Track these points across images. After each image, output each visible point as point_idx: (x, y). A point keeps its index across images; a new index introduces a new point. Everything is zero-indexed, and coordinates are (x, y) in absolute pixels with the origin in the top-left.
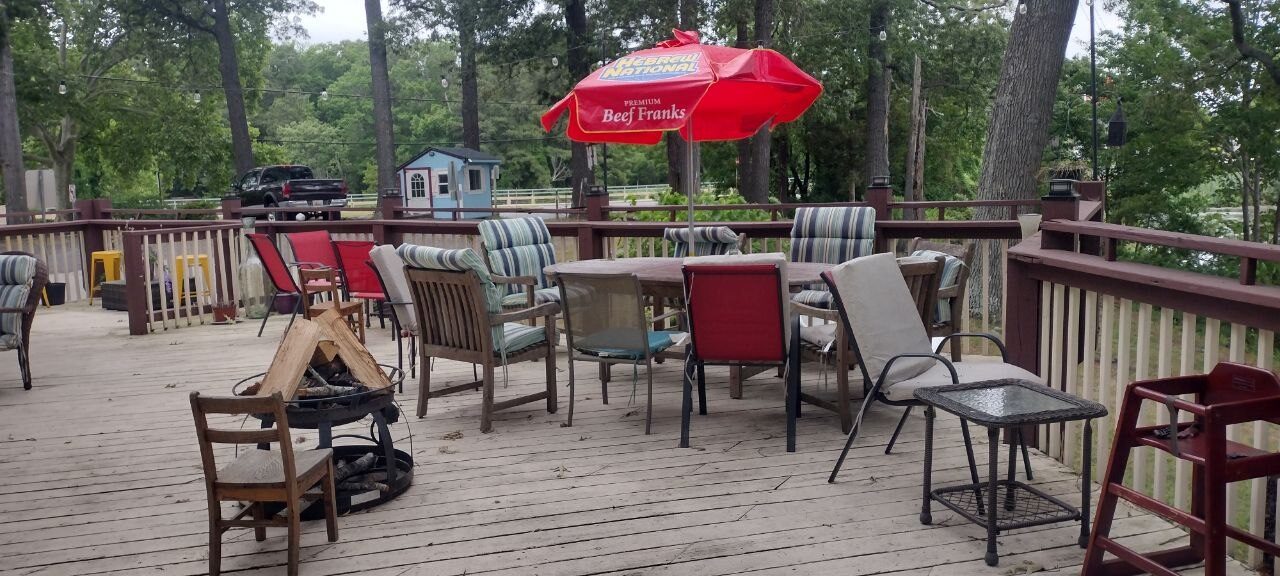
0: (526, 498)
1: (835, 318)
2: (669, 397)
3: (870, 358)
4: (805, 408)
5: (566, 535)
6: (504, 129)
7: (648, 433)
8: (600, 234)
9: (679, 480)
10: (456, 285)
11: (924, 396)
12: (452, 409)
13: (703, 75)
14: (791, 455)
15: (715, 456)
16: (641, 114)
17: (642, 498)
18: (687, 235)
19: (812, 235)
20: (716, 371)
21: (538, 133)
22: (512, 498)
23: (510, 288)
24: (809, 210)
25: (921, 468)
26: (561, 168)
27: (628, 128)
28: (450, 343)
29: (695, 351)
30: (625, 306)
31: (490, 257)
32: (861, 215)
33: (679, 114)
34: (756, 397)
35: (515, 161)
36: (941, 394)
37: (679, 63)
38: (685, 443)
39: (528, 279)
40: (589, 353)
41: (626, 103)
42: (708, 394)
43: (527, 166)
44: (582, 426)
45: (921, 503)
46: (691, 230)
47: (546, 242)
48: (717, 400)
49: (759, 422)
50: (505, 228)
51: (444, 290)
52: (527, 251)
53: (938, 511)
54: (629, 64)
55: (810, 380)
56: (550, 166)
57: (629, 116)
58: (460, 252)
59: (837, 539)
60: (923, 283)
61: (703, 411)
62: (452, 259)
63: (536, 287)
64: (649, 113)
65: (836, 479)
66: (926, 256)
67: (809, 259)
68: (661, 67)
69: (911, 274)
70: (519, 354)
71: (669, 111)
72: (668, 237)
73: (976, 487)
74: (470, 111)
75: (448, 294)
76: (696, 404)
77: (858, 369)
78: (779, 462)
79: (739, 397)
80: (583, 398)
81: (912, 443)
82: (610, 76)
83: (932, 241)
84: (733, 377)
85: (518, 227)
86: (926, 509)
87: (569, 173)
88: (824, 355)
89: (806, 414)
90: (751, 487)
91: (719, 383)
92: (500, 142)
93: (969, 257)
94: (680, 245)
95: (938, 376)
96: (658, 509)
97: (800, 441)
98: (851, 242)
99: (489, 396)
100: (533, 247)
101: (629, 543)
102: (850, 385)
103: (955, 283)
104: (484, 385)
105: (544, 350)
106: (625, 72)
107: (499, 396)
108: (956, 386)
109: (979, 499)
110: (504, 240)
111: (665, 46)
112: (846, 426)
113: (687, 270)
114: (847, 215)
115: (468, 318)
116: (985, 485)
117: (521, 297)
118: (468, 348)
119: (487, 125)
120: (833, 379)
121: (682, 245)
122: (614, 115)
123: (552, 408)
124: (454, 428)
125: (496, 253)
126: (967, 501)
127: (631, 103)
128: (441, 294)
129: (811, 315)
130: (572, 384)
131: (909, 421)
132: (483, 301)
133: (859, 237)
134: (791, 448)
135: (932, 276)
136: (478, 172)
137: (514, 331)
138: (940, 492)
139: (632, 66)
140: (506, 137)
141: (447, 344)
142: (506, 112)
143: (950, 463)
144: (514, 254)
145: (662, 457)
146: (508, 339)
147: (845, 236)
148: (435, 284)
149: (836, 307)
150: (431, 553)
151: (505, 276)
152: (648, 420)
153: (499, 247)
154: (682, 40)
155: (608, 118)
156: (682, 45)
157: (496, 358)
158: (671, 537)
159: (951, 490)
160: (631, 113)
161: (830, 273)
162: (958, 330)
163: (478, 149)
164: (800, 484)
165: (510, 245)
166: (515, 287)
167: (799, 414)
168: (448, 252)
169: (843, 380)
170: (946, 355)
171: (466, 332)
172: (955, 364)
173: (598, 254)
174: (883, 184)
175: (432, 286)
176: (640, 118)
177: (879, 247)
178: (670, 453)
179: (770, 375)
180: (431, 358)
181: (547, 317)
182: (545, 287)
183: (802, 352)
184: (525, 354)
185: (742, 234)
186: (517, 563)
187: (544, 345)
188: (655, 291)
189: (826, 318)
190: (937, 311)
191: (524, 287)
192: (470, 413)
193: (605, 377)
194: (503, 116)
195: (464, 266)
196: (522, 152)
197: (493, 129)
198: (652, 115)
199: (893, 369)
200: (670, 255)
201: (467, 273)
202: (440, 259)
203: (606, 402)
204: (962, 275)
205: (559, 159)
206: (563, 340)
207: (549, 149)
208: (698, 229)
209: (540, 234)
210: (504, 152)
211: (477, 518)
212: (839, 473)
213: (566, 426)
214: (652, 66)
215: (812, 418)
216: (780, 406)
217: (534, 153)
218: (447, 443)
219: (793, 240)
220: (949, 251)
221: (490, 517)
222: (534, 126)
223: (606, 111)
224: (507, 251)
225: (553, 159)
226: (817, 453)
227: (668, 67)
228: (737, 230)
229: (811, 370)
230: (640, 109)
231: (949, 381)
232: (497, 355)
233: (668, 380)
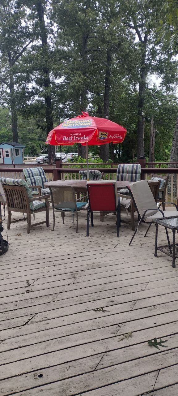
0: (42, 253)
1: (130, 198)
2: (83, 222)
3: (140, 210)
4: (122, 224)
5: (55, 263)
6: (25, 135)
7: (77, 232)
8: (60, 172)
9: (87, 246)
10: (19, 190)
11: (155, 221)
12: (18, 226)
13: (94, 126)
14: (118, 238)
15: (97, 239)
17: (76, 252)
18: (86, 173)
19: (123, 172)
20: (96, 213)
21: (36, 137)
22: (38, 253)
23: (33, 189)
24: (122, 165)
25: (154, 240)
26: (44, 148)
27: (70, 142)
28: (17, 207)
29: (90, 209)
30: (68, 195)
31: (27, 180)
32: (137, 167)
33: (86, 138)
34: (108, 221)
35: (29, 145)
36: (160, 220)
37: (86, 123)
38: (88, 235)
39: (38, 187)
40: (59, 209)
41: (70, 135)
42: (94, 220)
43: (33, 147)
44: (57, 231)
45: (155, 250)
46: (88, 171)
47: (44, 175)
48: (96, 222)
49: (109, 229)
50: (31, 171)
51: (15, 191)
52: (38, 178)
53: (159, 253)
54: (70, 123)
55: (123, 215)
56: (40, 147)
57: (71, 139)
58: (20, 180)
59: (131, 261)
60: (155, 187)
61: (92, 225)
62: (17, 182)
63: (41, 189)
64: (77, 138)
65: (131, 244)
66: (156, 179)
67: (122, 180)
68: (80, 124)
69: (151, 185)
70: (38, 210)
71: (83, 137)
72: (81, 173)
73: (169, 246)
74: (15, 130)
75: (16, 193)
76: (90, 223)
77: (136, 212)
78: (115, 240)
79: (103, 221)
80: (57, 222)
81: (152, 233)
82: (65, 126)
83: (156, 175)
84: (101, 215)
85: (35, 171)
86: (156, 252)
87: (47, 149)
88: (127, 209)
89: (122, 226)
90: (107, 247)
91: (97, 217)
92: (24, 139)
93: (167, 180)
94: (84, 175)
95: (159, 215)
96: (81, 255)
97: (120, 233)
98: (134, 175)
99: (29, 222)
100: (40, 176)
101: (74, 265)
102: (134, 216)
103: (164, 187)
104: (28, 219)
105: (45, 208)
106: (69, 125)
107: (33, 222)
108: (164, 218)
109: (170, 249)
110: (31, 175)
111: (80, 117)
112: (134, 230)
113: (88, 185)
114: (133, 166)
115: (23, 200)
116: (172, 245)
117: (36, 192)
118: (23, 208)
119: (20, 134)
120: (129, 215)
121: (85, 176)
122: (66, 138)
123: (48, 225)
124: (19, 232)
125: (29, 178)
126: (167, 250)
127: (72, 135)
128: (14, 193)
129: (123, 197)
130: (54, 218)
131: (151, 227)
132: (27, 194)
133: (136, 173)
134: (118, 236)
135: (157, 185)
136: (18, 150)
137: (36, 203)
138: (159, 247)
139: (71, 123)
140: (26, 138)
141: (16, 207)
142: (26, 130)
143: (163, 239)
144: (34, 179)
145: (81, 239)
146: (34, 206)
147: (132, 173)
148: (12, 189)
149: (129, 194)
150: (17, 269)
151: (32, 185)
152: (77, 228)
153: (30, 177)
154: (85, 115)
155: (65, 139)
156: (85, 117)
157: (31, 211)
158: (85, 263)
159: (162, 247)
160: (72, 137)
161: (129, 186)
162: (165, 202)
163: (18, 142)
164: (120, 246)
165: (33, 176)
166: (35, 189)
167: (120, 226)
168: (16, 180)
169: (133, 215)
170: (161, 208)
171: (22, 204)
172: (164, 212)
173: (59, 178)
174: (143, 157)
175: (11, 190)
176: (74, 139)
177: (142, 178)
178: (83, 238)
179: (111, 214)
180: (11, 212)
181: (46, 199)
182: (44, 188)
183: (121, 208)
184: (41, 209)
185: (102, 172)
186: (42, 272)
187: (45, 207)
188: (78, 190)
189: (127, 198)
190: (158, 195)
191: (37, 189)
192: (23, 228)
193: (63, 215)
194: (25, 131)
195: (21, 184)
196: (32, 143)
197: (22, 135)
199: (147, 213)
200: (81, 179)
201: (22, 187)
202: (14, 182)
203: (64, 223)
204: (166, 184)
205: (43, 145)
206: (51, 204)
207: (40, 142)
208: (90, 171)
209: (42, 174)
210: (26, 143)
211: (29, 259)
212: (132, 242)
213: (52, 231)
214: (78, 123)
215: (125, 227)
216: (114, 223)
217: (35, 143)
218: (18, 237)
219: (117, 174)
220: (161, 178)
221: (33, 258)
222: (35, 135)
223: (64, 137)
224: (32, 178)
225: (41, 145)
226: (125, 237)
227: (82, 124)
228: (101, 171)
229: (123, 212)
230: (74, 136)
231: (162, 216)
232: (32, 210)
233: (82, 216)
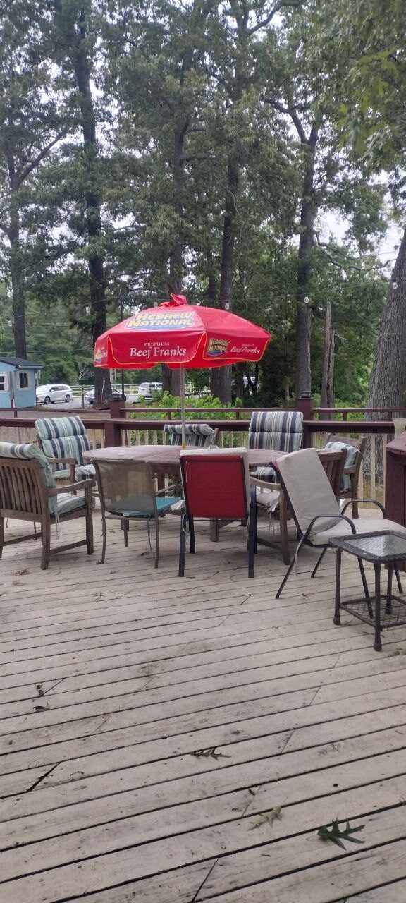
0: (76, 615)
1: (278, 489)
2: (171, 542)
3: (301, 517)
4: (260, 547)
5: (105, 640)
6: (42, 342)
7: (156, 567)
8: (119, 427)
9: (178, 599)
10: (24, 469)
11: (335, 543)
12: (19, 553)
13: (198, 327)
14: (250, 582)
15: (201, 582)
16: (156, 351)
17: (155, 613)
18: (179, 429)
19: (262, 430)
20: (202, 523)
21: (68, 346)
22: (66, 616)
23: (58, 466)
24: (260, 414)
25: (334, 587)
26: (85, 371)
27: (147, 361)
28: (19, 508)
29: (188, 512)
30: (137, 479)
31: (43, 445)
32: (294, 418)
33: (182, 352)
34: (228, 540)
35: (51, 365)
36: (346, 541)
37: (180, 319)
38: (181, 574)
39: (69, 460)
40: (116, 513)
41: (145, 344)
42: (197, 539)
43: (61, 369)
44: (111, 563)
45: (334, 610)
46: (183, 426)
47: (82, 433)
48: (202, 543)
49: (231, 560)
50: (54, 424)
51: (14, 471)
52: (69, 441)
53: (345, 616)
54: (144, 318)
55: (263, 527)
56: (77, 369)
57: (147, 353)
58: (27, 446)
59: (281, 636)
60: (333, 464)
61: (193, 550)
62: (21, 451)
63: (76, 465)
64: (160, 352)
65: (280, 596)
66: (336, 446)
67: (260, 447)
68: (167, 322)
69: (325, 459)
70: (68, 514)
71: (175, 351)
72: (167, 430)
73: (368, 600)
74: (20, 329)
75: (18, 476)
76: (188, 546)
77: (292, 519)
78: (243, 585)
79: (217, 541)
80: (111, 543)
81: (328, 570)
82: (133, 325)
83: (338, 435)
84: (212, 527)
85: (63, 424)
86: (337, 616)
87: (92, 374)
88: (272, 513)
89: (261, 552)
90: (225, 603)
91: (203, 531)
92: (41, 351)
93: (362, 447)
94: (175, 436)
95: (343, 529)
96: (166, 620)
97: (256, 570)
98: (288, 435)
99: (46, 544)
100: (74, 437)
101: (148, 644)
102: (289, 530)
103: (354, 463)
104: (44, 535)
105: (84, 511)
106: (143, 323)
107: (55, 543)
108: (356, 536)
109: (370, 608)
110: (53, 433)
111: (166, 306)
112: (288, 561)
113: (183, 459)
114: (285, 417)
115: (32, 491)
116: (373, 598)
117: (64, 472)
118: (32, 511)
119: (31, 340)
120: (277, 526)
121: (177, 437)
122: (137, 352)
123: (90, 551)
124: (23, 567)
125: (48, 442)
126: (362, 610)
127: (149, 344)
128: (13, 474)
129: (263, 486)
130: (104, 534)
131: (326, 554)
132: (43, 479)
133: (293, 431)
134: (251, 575)
135: (339, 461)
136: (26, 375)
137: (64, 499)
138: (345, 604)
139: (147, 320)
140: (45, 349)
141: (17, 509)
142: (45, 331)
143: (352, 583)
144: (60, 442)
145: (168, 583)
146: (60, 505)
147: (284, 431)
148: (8, 467)
149: (275, 478)
150: (14, 656)
151: (54, 458)
152: (156, 558)
153: (50, 438)
154: (178, 302)
155: (133, 354)
156: (178, 305)
157: (52, 518)
158: (174, 639)
159: (352, 602)
160: (149, 350)
161: (276, 463)
162: (356, 498)
163: (26, 358)
164: (257, 600)
165: (58, 436)
166: (61, 465)
167: (256, 551)
168: (18, 446)
169: (284, 528)
170: (349, 513)
171: (31, 500)
172: (354, 521)
173: (118, 442)
174: (307, 397)
175: (6, 469)
176: (155, 355)
177: (306, 443)
178: (171, 581)
179: (235, 525)
180: (6, 519)
181: (86, 490)
182: (82, 464)
183: (258, 510)
184: (75, 513)
185: (216, 429)
186: (74, 661)
187: (84, 508)
188: (158, 469)
189: (272, 488)
190: (342, 482)
191: (68, 465)
192: (32, 556)
193: (126, 527)
194: (43, 333)
195: (30, 456)
196: (57, 358)
197: (36, 342)
198: (163, 353)
199: (316, 524)
200: (168, 443)
201: (32, 461)
202: (12, 451)
203: (127, 545)
204: (359, 458)
205: (83, 364)
206: (97, 501)
207: (76, 357)
208: (187, 426)
209: (78, 430)
210: (44, 358)
211: (44, 631)
212: (282, 592)
213: (99, 563)
214: (162, 320)
215: (265, 554)
216: (242, 546)
217: (65, 360)
218: (18, 578)
219: (250, 433)
220: (349, 443)
221: (53, 630)
222: (66, 341)
223: (132, 349)
224: (55, 440)
225: (80, 365)
226: (267, 579)
227: (173, 321)
228: (213, 426)
229: (262, 521)
230: (155, 349)
231: (350, 532)
232: (53, 516)
233: (170, 529)
